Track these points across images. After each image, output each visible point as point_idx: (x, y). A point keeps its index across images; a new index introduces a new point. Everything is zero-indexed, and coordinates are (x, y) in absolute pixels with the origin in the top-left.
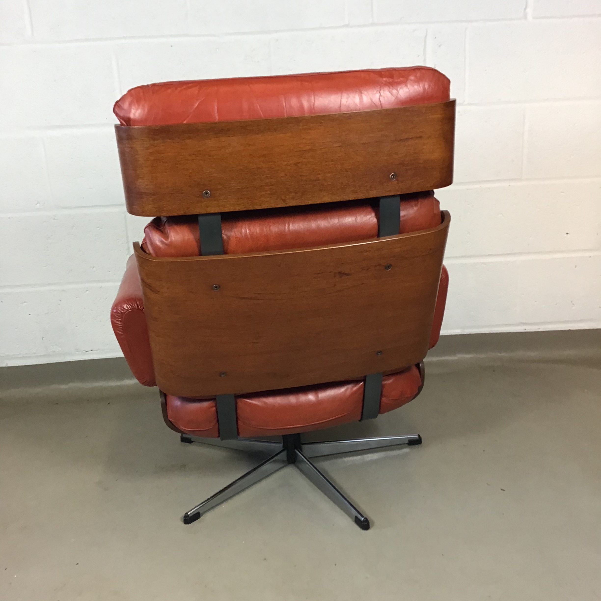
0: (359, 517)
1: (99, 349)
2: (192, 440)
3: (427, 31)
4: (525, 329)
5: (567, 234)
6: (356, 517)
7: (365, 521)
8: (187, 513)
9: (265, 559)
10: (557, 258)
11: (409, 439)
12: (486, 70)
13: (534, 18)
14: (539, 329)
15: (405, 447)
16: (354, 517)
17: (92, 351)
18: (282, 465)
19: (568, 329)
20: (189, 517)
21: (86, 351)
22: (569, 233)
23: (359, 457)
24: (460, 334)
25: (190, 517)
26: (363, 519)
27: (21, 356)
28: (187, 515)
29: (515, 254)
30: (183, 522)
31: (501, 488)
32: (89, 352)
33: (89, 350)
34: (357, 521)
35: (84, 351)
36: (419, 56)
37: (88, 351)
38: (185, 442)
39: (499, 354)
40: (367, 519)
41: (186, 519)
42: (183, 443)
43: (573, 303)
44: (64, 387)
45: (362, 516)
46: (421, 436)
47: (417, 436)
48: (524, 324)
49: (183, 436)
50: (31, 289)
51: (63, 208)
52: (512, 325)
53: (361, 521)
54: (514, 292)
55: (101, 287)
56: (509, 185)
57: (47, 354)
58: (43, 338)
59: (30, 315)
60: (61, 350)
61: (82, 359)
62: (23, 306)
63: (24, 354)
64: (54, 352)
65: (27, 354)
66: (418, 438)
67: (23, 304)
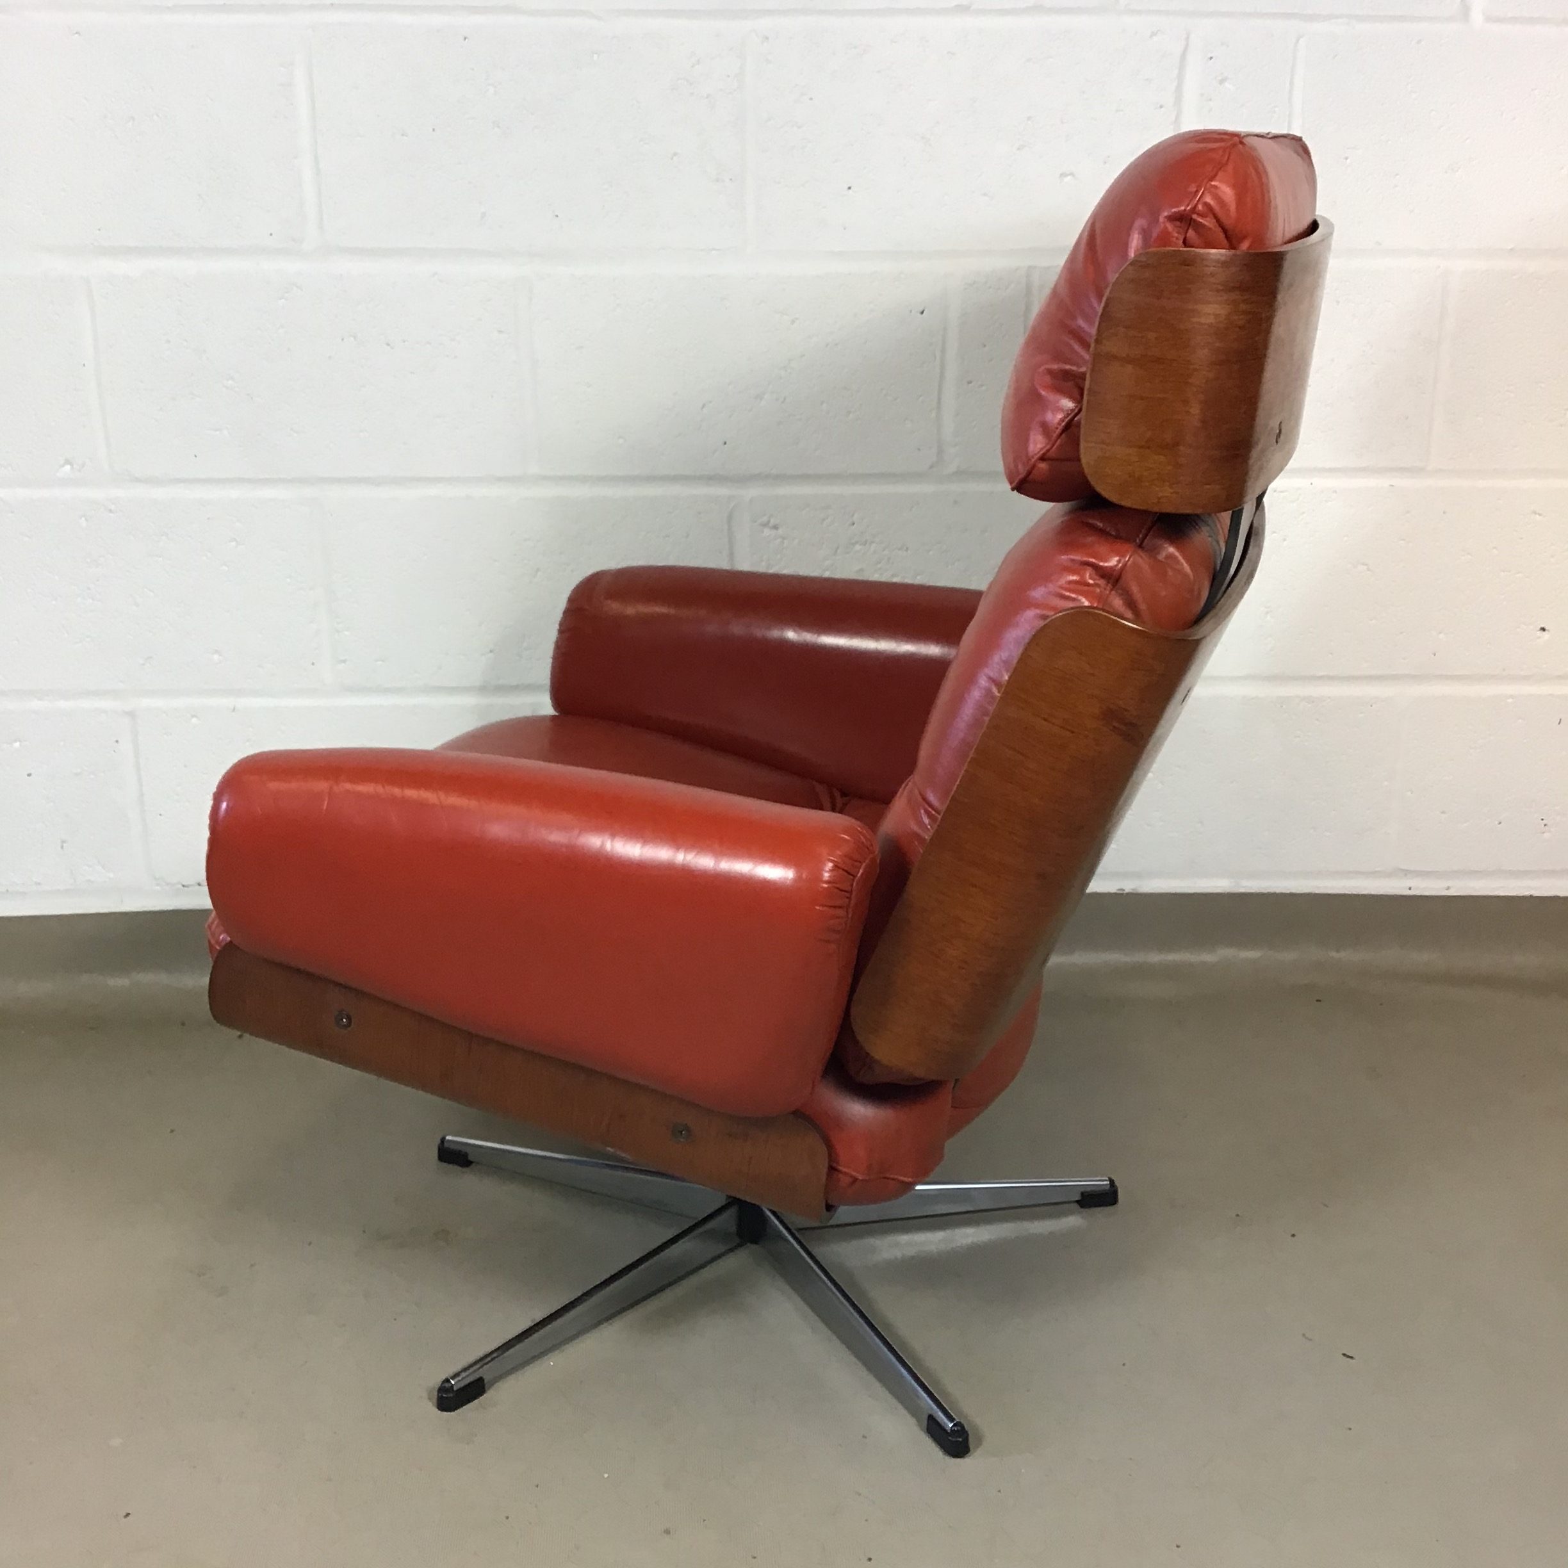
0: (941, 1416)
2: (470, 1158)
3: (1187, 39)
4: (1409, 889)
5: (1543, 629)
6: (931, 1418)
7: (958, 1431)
8: (447, 1381)
9: (667, 1533)
10: (1511, 696)
11: (1083, 1190)
12: (1346, 159)
13: (1489, 19)
14: (1448, 888)
15: (1072, 1213)
16: (927, 1417)
17: (199, 884)
18: (722, 1248)
19: (1525, 893)
20: (453, 1390)
22: (1547, 629)
23: (939, 1235)
24: (1228, 890)
25: (457, 1390)
26: (950, 1425)
28: (447, 1385)
29: (1396, 678)
30: (436, 1404)
31: (1345, 1352)
34: (933, 1428)
35: (180, 886)
36: (1161, 107)
38: (449, 1162)
39: (1334, 954)
40: (962, 1427)
41: (444, 1395)
42: (445, 1165)
43: (1545, 822)
45: (951, 1419)
46: (1117, 1183)
47: (1105, 1183)
48: (1406, 873)
49: (446, 1145)
50: (35, 704)
51: (138, 480)
52: (1373, 874)
53: (945, 1430)
54: (1386, 783)
55: (234, 709)
56: (1391, 484)
57: (73, 887)
58: (64, 842)
59: (29, 775)
60: (113, 879)
61: (170, 906)
62: (11, 749)
63: (9, 886)
64: (93, 882)
65: (18, 885)
66: (1108, 1187)
67: (11, 744)
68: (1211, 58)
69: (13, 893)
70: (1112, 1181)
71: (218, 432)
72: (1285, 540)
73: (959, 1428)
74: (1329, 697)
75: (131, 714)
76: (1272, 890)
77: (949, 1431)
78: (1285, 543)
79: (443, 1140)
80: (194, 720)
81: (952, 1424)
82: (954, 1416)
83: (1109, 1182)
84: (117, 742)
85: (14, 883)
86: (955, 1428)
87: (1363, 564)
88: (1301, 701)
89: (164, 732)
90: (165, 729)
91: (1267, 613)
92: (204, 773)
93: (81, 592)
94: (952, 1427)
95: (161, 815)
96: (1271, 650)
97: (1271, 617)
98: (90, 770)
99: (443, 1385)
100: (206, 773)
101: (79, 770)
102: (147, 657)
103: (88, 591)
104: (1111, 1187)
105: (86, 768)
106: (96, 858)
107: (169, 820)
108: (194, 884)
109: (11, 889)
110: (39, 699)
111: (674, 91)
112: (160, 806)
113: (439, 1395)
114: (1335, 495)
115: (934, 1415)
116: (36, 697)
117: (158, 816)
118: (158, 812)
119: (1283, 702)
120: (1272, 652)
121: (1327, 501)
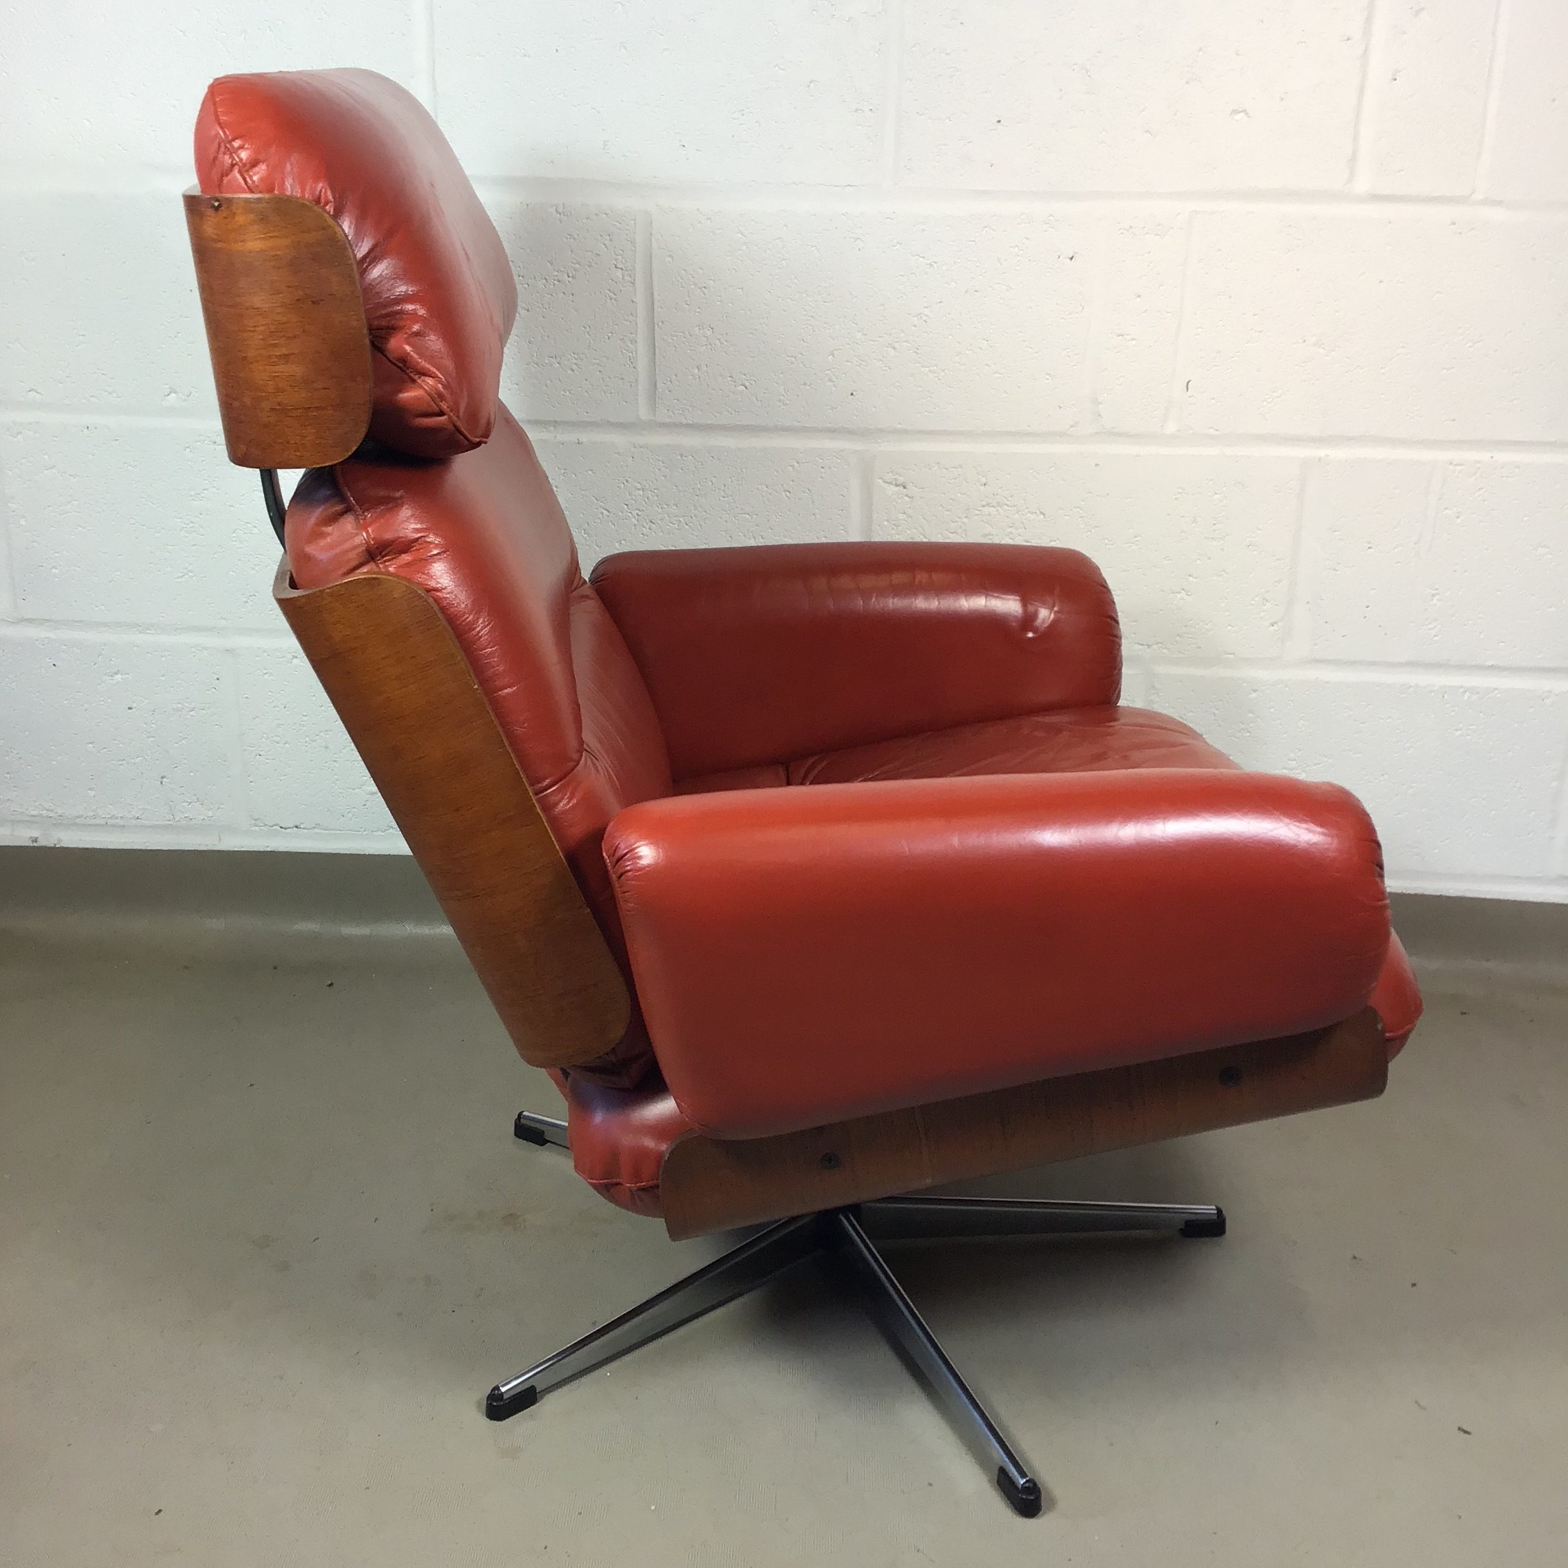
0: (1013, 1472)
1: (317, 826)
2: (546, 1137)
6: (1002, 1471)
7: (1029, 1487)
8: (497, 1388)
11: (1187, 1218)
16: (997, 1469)
17: (297, 827)
20: (503, 1398)
21: (281, 827)
25: (508, 1400)
26: (1022, 1481)
30: (484, 1412)
31: (1460, 1425)
32: (288, 830)
33: (289, 826)
34: (1004, 1482)
35: (277, 828)
37: (286, 829)
38: (525, 1139)
40: (1035, 1484)
41: (493, 1404)
45: (1023, 1474)
46: (1225, 1210)
47: (1212, 1212)
49: (523, 1121)
50: (139, 638)
52: (1532, 880)
53: (1016, 1487)
57: (170, 823)
58: (163, 777)
59: (130, 708)
60: (212, 817)
61: (268, 847)
62: (111, 681)
63: (109, 818)
64: (191, 819)
65: (117, 818)
66: (1216, 1217)
67: (112, 676)
69: (113, 826)
70: (1219, 1211)
72: (1458, 517)
73: (1031, 1485)
75: (232, 652)
76: (1419, 891)
77: (1020, 1487)
78: (1459, 520)
79: (520, 1115)
81: (1025, 1480)
82: (1028, 1474)
83: (1216, 1212)
84: (218, 679)
85: (114, 816)
86: (1027, 1485)
87: (1545, 546)
88: (1465, 692)
89: (265, 671)
90: (266, 669)
91: (1433, 595)
92: (304, 716)
93: (185, 526)
94: (1024, 1483)
95: (260, 755)
96: (1436, 636)
97: (1438, 600)
98: (190, 706)
99: (493, 1393)
100: (306, 716)
101: (180, 706)
102: (250, 594)
103: (191, 525)
104: (1218, 1218)
105: (186, 704)
106: (195, 795)
107: (268, 761)
108: (292, 826)
109: (110, 822)
110: (141, 632)
111: (814, 12)
112: (260, 747)
113: (489, 1402)
114: (1517, 470)
115: (1005, 1468)
116: (138, 630)
117: (258, 756)
118: (258, 752)
119: (1445, 692)
120: (1436, 638)
121: (1508, 477)
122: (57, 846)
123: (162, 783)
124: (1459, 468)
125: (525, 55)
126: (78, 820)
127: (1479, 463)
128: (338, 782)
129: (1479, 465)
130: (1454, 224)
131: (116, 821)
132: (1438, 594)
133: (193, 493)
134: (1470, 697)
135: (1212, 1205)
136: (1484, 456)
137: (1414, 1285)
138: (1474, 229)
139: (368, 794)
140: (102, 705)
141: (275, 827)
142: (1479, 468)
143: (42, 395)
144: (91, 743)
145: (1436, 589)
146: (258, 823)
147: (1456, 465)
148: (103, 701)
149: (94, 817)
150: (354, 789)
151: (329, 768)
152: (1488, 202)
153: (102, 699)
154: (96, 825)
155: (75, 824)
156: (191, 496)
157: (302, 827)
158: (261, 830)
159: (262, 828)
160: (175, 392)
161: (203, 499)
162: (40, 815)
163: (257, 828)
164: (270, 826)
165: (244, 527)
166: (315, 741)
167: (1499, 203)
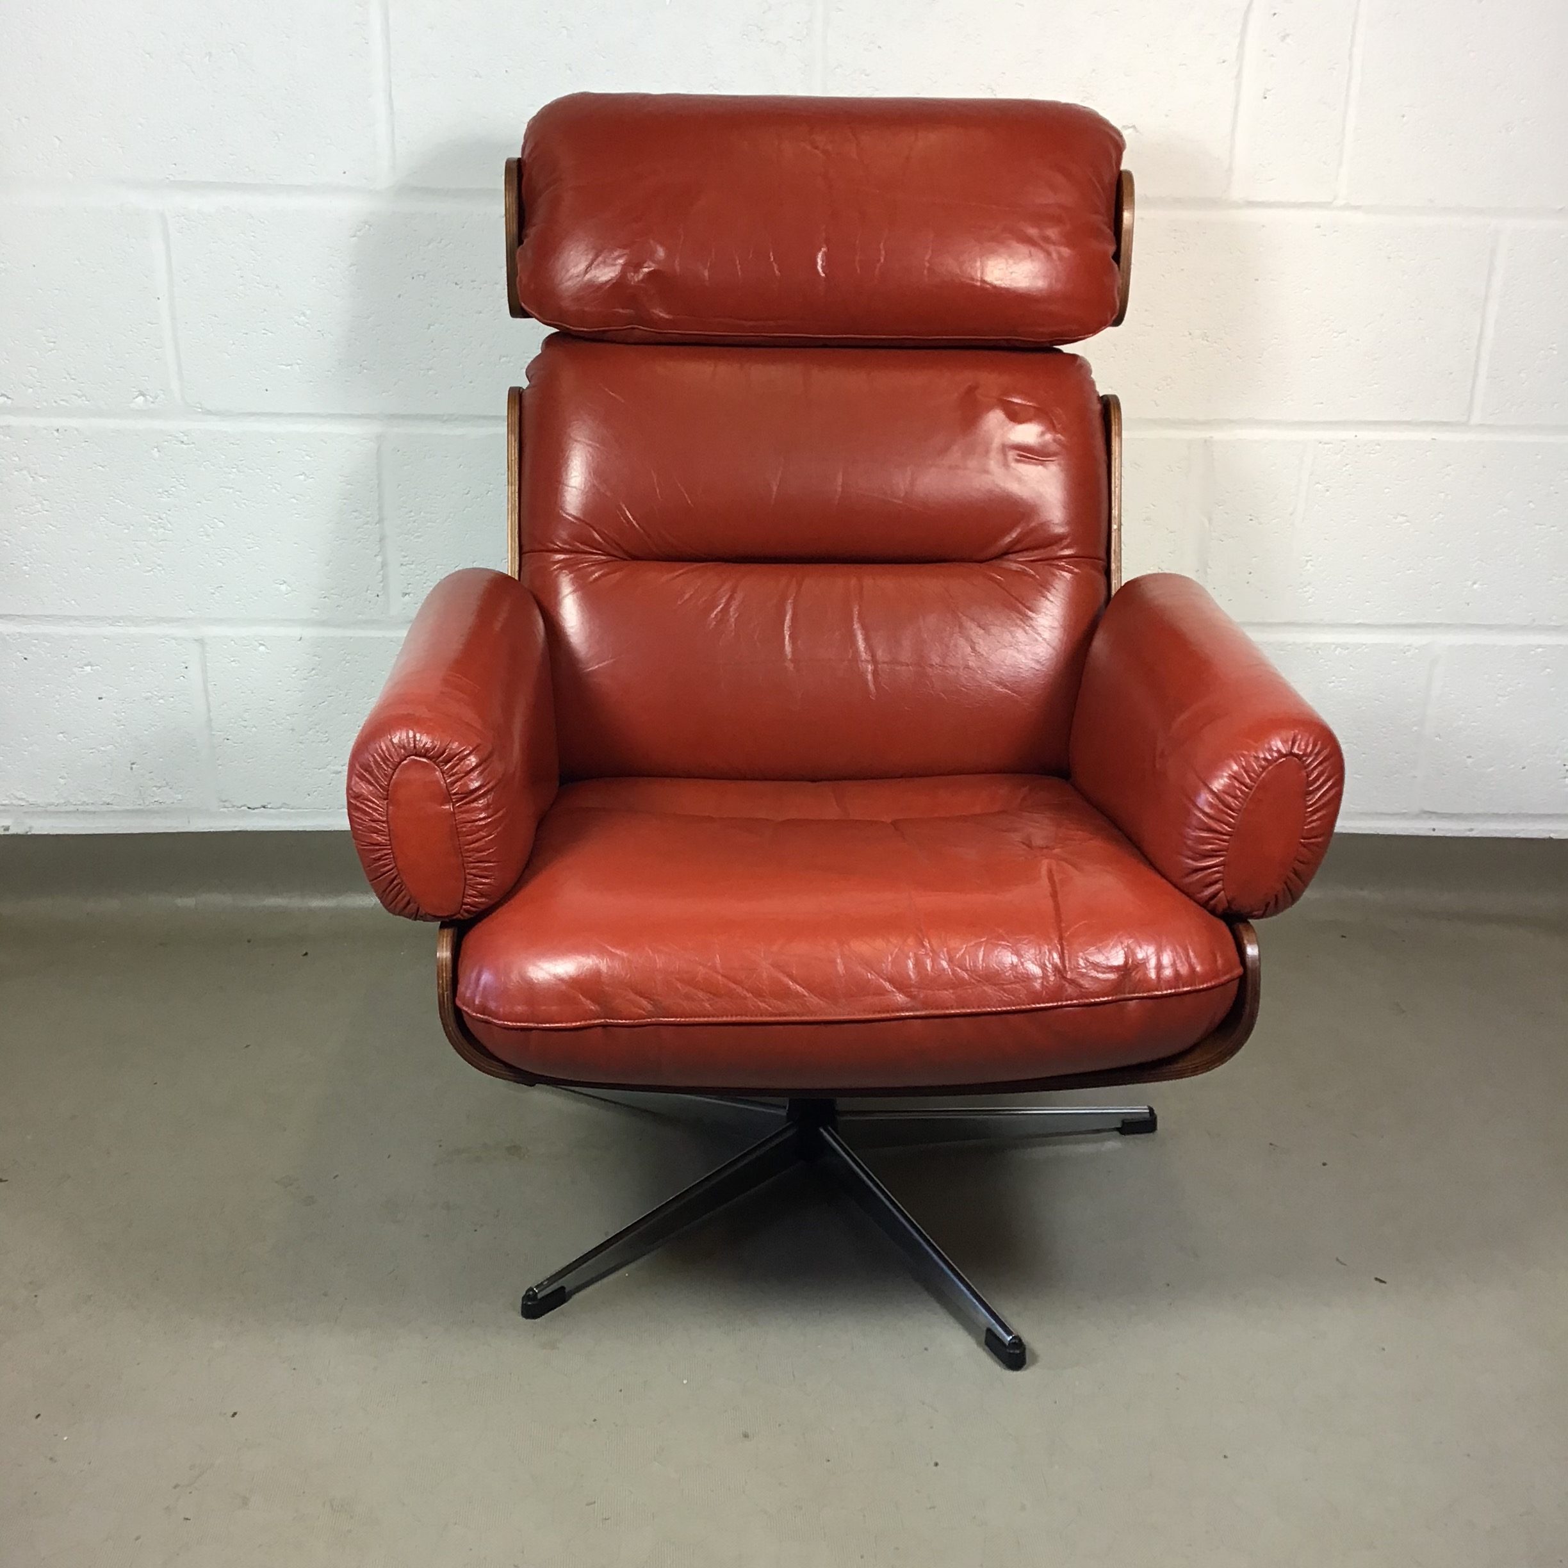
0: (999, 1330)
1: (284, 805)
4: (1434, 830)
6: (989, 1331)
7: (1015, 1343)
8: (531, 1289)
9: (746, 1436)
11: (1123, 1117)
14: (1471, 830)
15: (1112, 1139)
16: (986, 1330)
17: (264, 807)
19: (1545, 835)
20: (537, 1298)
21: (249, 808)
25: (541, 1299)
26: (1009, 1338)
27: (72, 808)
28: (531, 1293)
29: (1430, 626)
30: (521, 1312)
31: (1376, 1277)
32: (256, 811)
33: (257, 806)
34: (992, 1342)
35: (245, 808)
37: (254, 809)
39: (1358, 892)
40: (1020, 1340)
41: (529, 1303)
44: (187, 902)
45: (1009, 1333)
46: (1156, 1112)
47: (1145, 1112)
48: (1431, 814)
50: (108, 630)
51: (209, 412)
52: (1399, 816)
53: (1003, 1344)
54: (1415, 728)
55: (301, 638)
56: (1434, 437)
57: (141, 807)
58: (133, 764)
59: (100, 698)
60: (181, 800)
61: (235, 827)
62: (82, 673)
63: (79, 805)
64: (161, 803)
65: (88, 804)
66: (1148, 1116)
67: (82, 668)
68: (1275, 14)
69: (84, 812)
70: (1151, 1110)
71: (289, 367)
72: (1327, 490)
73: (1017, 1341)
74: (1364, 645)
75: (201, 641)
77: (1007, 1344)
78: (1328, 493)
80: (262, 648)
81: (1011, 1337)
82: (1013, 1332)
83: (1148, 1111)
84: (186, 668)
85: (84, 802)
86: (1014, 1341)
87: (1403, 515)
88: (1336, 648)
89: (232, 659)
90: (233, 657)
91: (1307, 561)
92: (271, 700)
93: (153, 522)
94: (1011, 1340)
95: (228, 739)
96: (1310, 598)
97: (1312, 566)
98: (159, 694)
99: (528, 1294)
100: (272, 700)
101: (149, 694)
102: (217, 586)
103: (160, 521)
104: (1151, 1115)
105: (156, 693)
106: (164, 780)
107: (236, 745)
108: (259, 806)
109: (81, 808)
110: (110, 625)
111: (745, 37)
112: (227, 731)
113: (524, 1303)
114: (1378, 447)
115: (993, 1329)
116: (108, 623)
117: (226, 740)
118: (225, 736)
119: (1319, 648)
120: (1310, 600)
121: (1370, 453)
122: (29, 833)
123: (132, 769)
124: (1327, 446)
125: (476, 76)
126: (49, 808)
127: (1344, 441)
128: (304, 762)
129: (1344, 443)
130: (1319, 227)
131: (87, 807)
132: (1311, 560)
133: (160, 490)
134: (1340, 653)
135: (1144, 1105)
136: (1348, 434)
137: (1324, 1164)
138: (1337, 231)
139: (334, 773)
140: (73, 696)
141: (243, 808)
142: (1344, 446)
143: (12, 399)
144: (62, 733)
145: (1310, 556)
146: (227, 804)
147: (1326, 443)
148: (74, 692)
149: (65, 804)
150: (319, 769)
151: (295, 750)
152: (1347, 207)
153: (73, 690)
154: (67, 812)
155: (46, 811)
156: (160, 493)
157: (269, 806)
158: (228, 811)
159: (230, 809)
160: (143, 395)
161: (171, 496)
162: (12, 804)
163: (225, 810)
164: (238, 807)
165: (212, 522)
166: (282, 724)
167: (1357, 208)
